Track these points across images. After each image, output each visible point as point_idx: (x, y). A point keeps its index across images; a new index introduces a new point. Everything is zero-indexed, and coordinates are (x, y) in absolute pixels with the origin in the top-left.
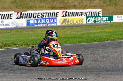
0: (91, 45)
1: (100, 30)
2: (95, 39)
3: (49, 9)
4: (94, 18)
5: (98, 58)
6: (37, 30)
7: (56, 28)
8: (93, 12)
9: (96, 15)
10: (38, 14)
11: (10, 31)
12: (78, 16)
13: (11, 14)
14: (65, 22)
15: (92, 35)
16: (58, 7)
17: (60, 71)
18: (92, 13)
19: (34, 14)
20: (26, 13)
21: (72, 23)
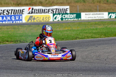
1: (67, 28)
2: (63, 37)
3: (15, 5)
4: (61, 15)
6: (3, 27)
7: (22, 26)
8: (60, 9)
12: (44, 13)
14: (31, 19)
17: (28, 70)
18: (59, 10)
21: (38, 21)
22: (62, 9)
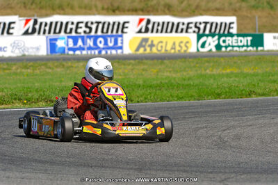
0: (208, 105)
1: (231, 70)
2: (218, 91)
3: (105, 12)
4: (216, 37)
5: (226, 139)
6: (75, 64)
7: (121, 61)
8: (217, 24)
9: (222, 32)
10: (78, 23)
11: (8, 64)
13: (10, 24)
14: (144, 46)
15: (212, 81)
16: (127, 8)
17: (131, 169)
18: (214, 25)
19: (67, 23)
20: (48, 20)
21: (161, 50)
22: (221, 24)
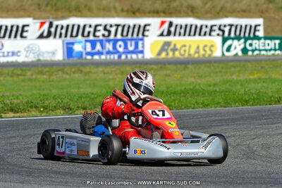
0: (236, 113)
2: (246, 97)
3: (124, 14)
4: (242, 41)
5: (255, 149)
6: (94, 70)
8: (241, 27)
9: (247, 35)
10: (96, 26)
13: (24, 26)
14: (166, 50)
16: (147, 10)
19: (85, 26)
20: (64, 23)
21: (184, 55)
22: (246, 26)
